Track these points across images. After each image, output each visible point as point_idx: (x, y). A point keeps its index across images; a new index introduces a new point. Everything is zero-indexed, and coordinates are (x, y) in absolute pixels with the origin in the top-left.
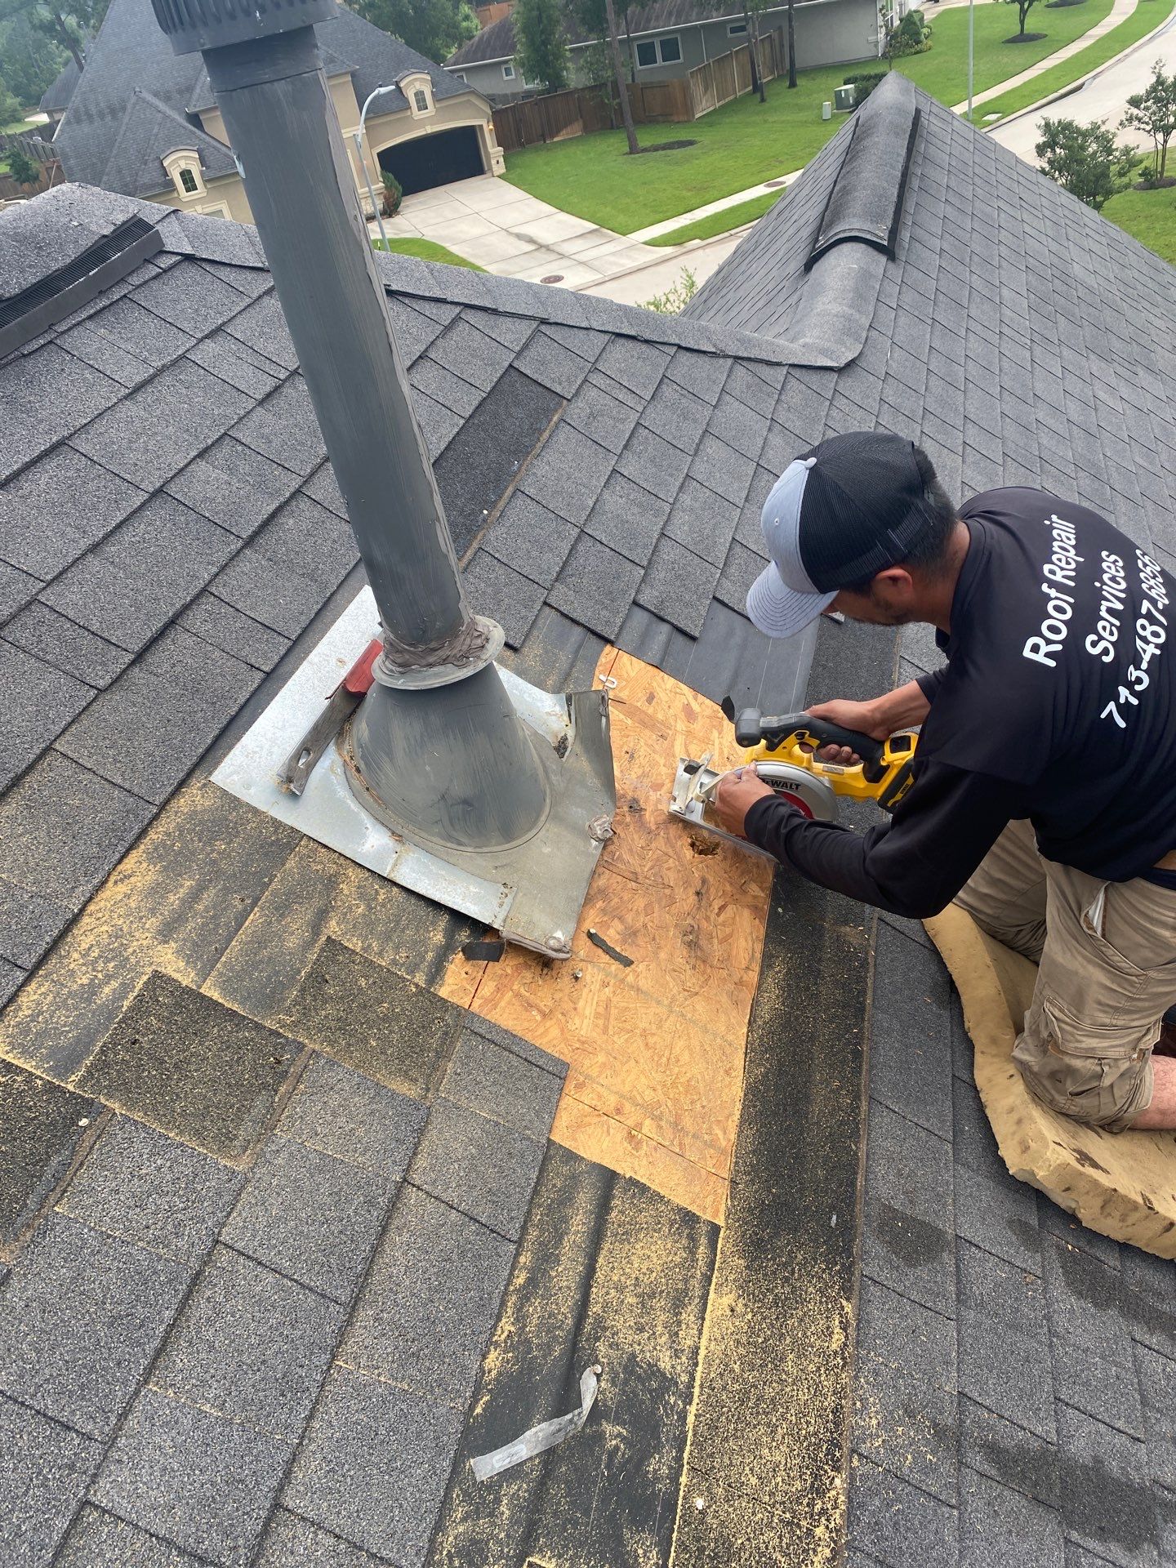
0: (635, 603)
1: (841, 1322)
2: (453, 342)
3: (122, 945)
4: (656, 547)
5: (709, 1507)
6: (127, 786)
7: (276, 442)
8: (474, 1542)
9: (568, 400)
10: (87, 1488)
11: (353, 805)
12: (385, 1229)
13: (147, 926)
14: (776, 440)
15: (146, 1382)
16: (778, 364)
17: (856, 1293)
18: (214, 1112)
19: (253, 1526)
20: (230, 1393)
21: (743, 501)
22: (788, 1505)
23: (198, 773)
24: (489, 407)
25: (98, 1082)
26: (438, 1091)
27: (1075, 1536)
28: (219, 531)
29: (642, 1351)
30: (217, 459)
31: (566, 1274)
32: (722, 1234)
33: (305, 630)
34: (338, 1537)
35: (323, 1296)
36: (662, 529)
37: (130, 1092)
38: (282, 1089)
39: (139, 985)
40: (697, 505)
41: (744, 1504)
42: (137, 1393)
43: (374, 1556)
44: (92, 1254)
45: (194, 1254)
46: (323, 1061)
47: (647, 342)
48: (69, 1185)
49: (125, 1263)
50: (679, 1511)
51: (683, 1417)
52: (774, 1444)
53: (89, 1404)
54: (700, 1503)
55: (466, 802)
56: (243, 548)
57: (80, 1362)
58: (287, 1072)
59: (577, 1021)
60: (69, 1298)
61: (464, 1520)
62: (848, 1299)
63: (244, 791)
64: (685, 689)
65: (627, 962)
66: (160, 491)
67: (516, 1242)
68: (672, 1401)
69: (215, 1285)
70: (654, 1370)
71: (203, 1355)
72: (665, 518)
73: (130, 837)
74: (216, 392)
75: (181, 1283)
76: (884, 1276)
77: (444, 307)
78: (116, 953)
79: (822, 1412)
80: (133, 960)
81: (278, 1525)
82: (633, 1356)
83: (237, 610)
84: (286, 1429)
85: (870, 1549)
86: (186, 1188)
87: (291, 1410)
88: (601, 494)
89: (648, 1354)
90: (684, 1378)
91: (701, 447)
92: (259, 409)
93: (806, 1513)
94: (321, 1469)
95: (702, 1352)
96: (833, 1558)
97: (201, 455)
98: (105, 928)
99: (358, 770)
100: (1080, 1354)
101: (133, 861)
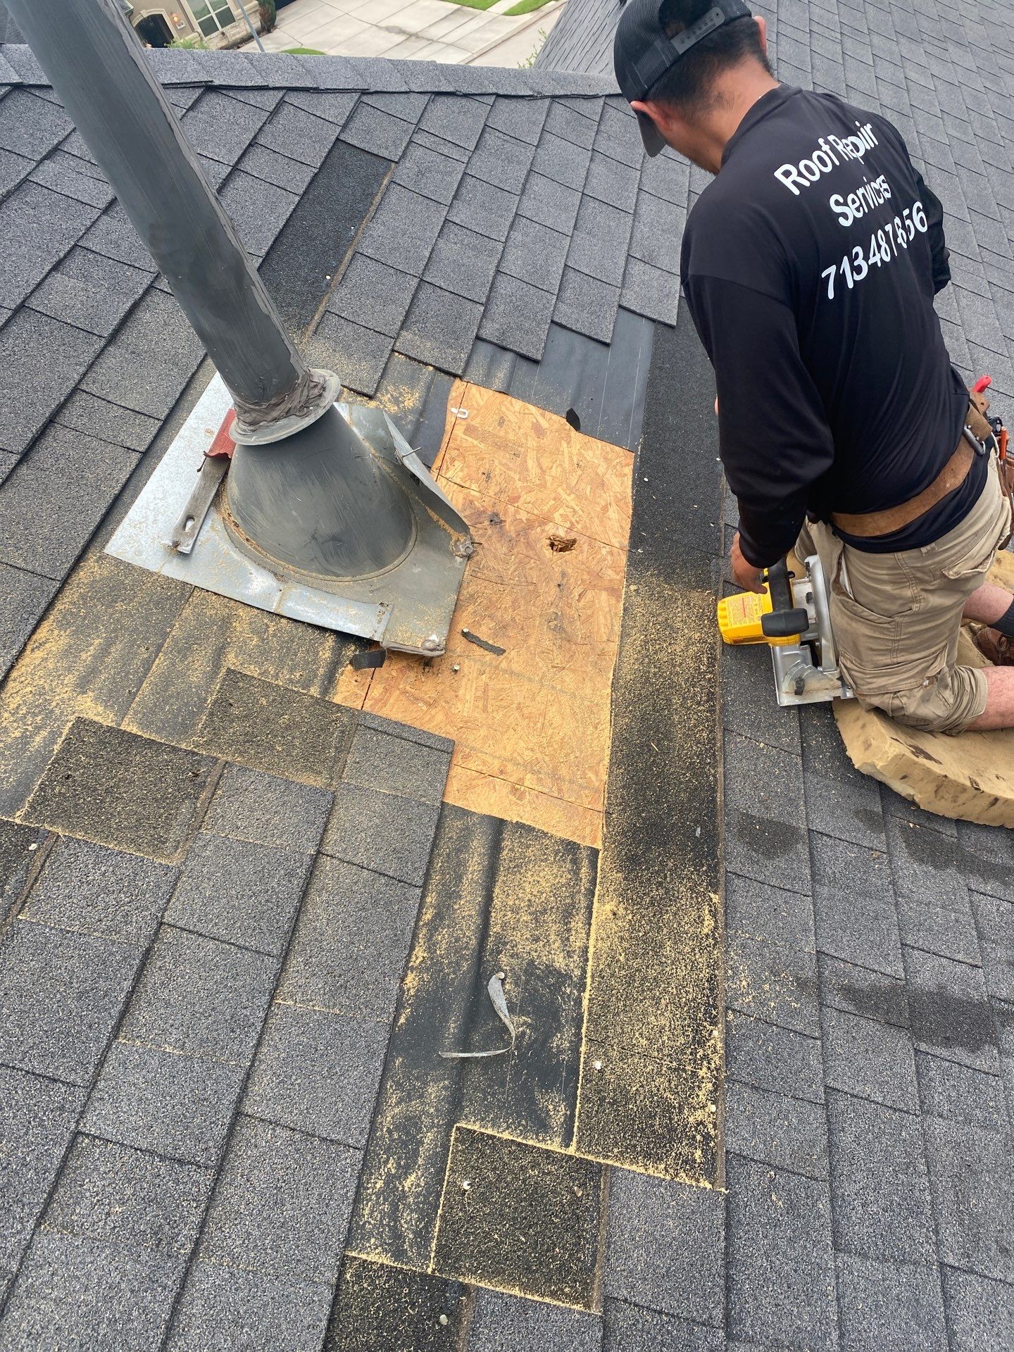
0: (478, 338)
1: (710, 911)
2: (280, 126)
3: (46, 700)
4: (493, 284)
5: (606, 1067)
6: (30, 568)
7: (125, 245)
8: (408, 1119)
9: (396, 162)
10: (77, 1122)
11: (236, 555)
12: (305, 894)
13: (66, 682)
14: (598, 168)
15: (116, 1037)
16: (595, 97)
17: (722, 887)
18: (145, 823)
19: (220, 1131)
20: (188, 1036)
21: (572, 229)
22: (674, 1056)
23: (92, 549)
24: (322, 181)
25: (41, 813)
26: (341, 778)
27: (923, 1047)
28: (82, 334)
29: (539, 957)
30: (71, 270)
31: (467, 906)
32: (600, 854)
33: (173, 411)
34: (294, 1130)
35: (258, 952)
36: (497, 267)
37: (71, 817)
38: (202, 797)
39: (66, 731)
40: (528, 240)
41: (636, 1061)
42: (109, 1046)
43: (325, 1139)
44: (56, 947)
45: (142, 936)
46: (236, 769)
47: (466, 96)
48: (27, 897)
49: (84, 950)
50: (581, 1073)
51: (579, 1002)
52: (659, 1012)
53: (69, 1060)
54: (598, 1065)
55: (334, 538)
56: (105, 347)
57: (58, 1030)
58: (205, 782)
59: (460, 706)
60: (41, 984)
61: (398, 1103)
62: (715, 892)
63: (136, 558)
64: (533, 409)
65: (499, 651)
66: (22, 307)
67: (421, 887)
68: (568, 992)
69: (164, 957)
70: (550, 970)
71: (162, 1011)
72: (499, 256)
73: (39, 611)
74: (61, 209)
75: (134, 959)
76: (747, 870)
77: (267, 93)
78: (42, 709)
79: (698, 982)
80: (57, 711)
81: (241, 1127)
82: (532, 961)
83: (109, 402)
84: (238, 1056)
85: (748, 1079)
86: (128, 886)
87: (241, 1042)
88: (435, 244)
89: (545, 958)
90: (577, 972)
91: (528, 186)
92: (105, 217)
93: (690, 1060)
94: (273, 1082)
95: (591, 950)
96: (716, 1090)
97: (55, 268)
98: (29, 689)
99: (236, 525)
100: (923, 908)
101: (45, 630)
